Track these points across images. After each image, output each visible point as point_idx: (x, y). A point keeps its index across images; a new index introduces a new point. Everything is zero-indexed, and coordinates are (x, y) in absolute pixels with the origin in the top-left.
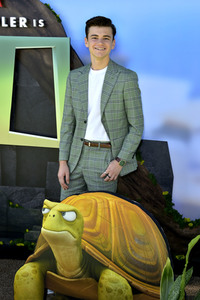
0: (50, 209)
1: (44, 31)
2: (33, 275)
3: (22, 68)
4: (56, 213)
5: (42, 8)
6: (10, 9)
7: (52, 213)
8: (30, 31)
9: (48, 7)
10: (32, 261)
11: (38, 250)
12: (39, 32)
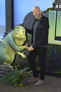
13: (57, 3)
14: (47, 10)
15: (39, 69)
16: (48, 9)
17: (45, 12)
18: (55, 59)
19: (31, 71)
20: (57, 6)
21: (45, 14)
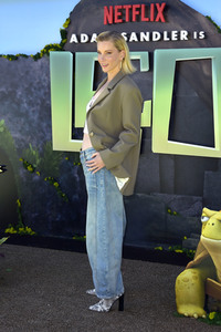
0: (209, 217)
1: (204, 43)
2: (193, 281)
3: (181, 79)
4: (215, 221)
5: (204, 21)
6: (172, 23)
7: (211, 221)
8: (191, 43)
9: (209, 18)
10: (192, 267)
11: (197, 257)
12: (200, 44)
13: (72, 28)
14: (43, 52)
15: (29, 230)
16: (48, 48)
17: (37, 57)
18: (76, 197)
19: (5, 239)
20: (74, 39)
21: (39, 61)
